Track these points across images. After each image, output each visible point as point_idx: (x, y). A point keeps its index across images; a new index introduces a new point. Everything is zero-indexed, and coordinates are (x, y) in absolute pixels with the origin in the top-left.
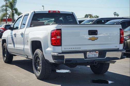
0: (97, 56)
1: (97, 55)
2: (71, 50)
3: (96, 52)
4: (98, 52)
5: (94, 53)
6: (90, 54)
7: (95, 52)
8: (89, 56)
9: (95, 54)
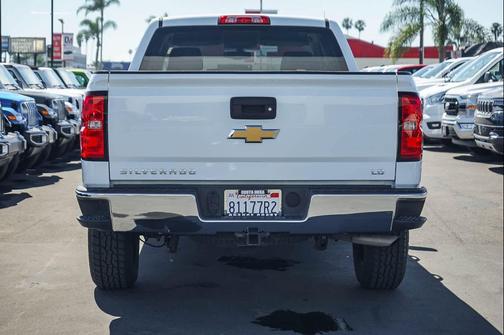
0: (278, 209)
1: (276, 205)
2: (149, 177)
3: (272, 191)
4: (279, 192)
5: (259, 196)
6: (242, 201)
7: (266, 193)
8: (236, 207)
9: (264, 200)
